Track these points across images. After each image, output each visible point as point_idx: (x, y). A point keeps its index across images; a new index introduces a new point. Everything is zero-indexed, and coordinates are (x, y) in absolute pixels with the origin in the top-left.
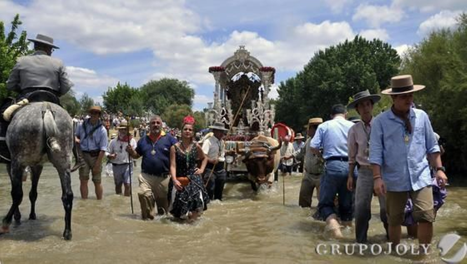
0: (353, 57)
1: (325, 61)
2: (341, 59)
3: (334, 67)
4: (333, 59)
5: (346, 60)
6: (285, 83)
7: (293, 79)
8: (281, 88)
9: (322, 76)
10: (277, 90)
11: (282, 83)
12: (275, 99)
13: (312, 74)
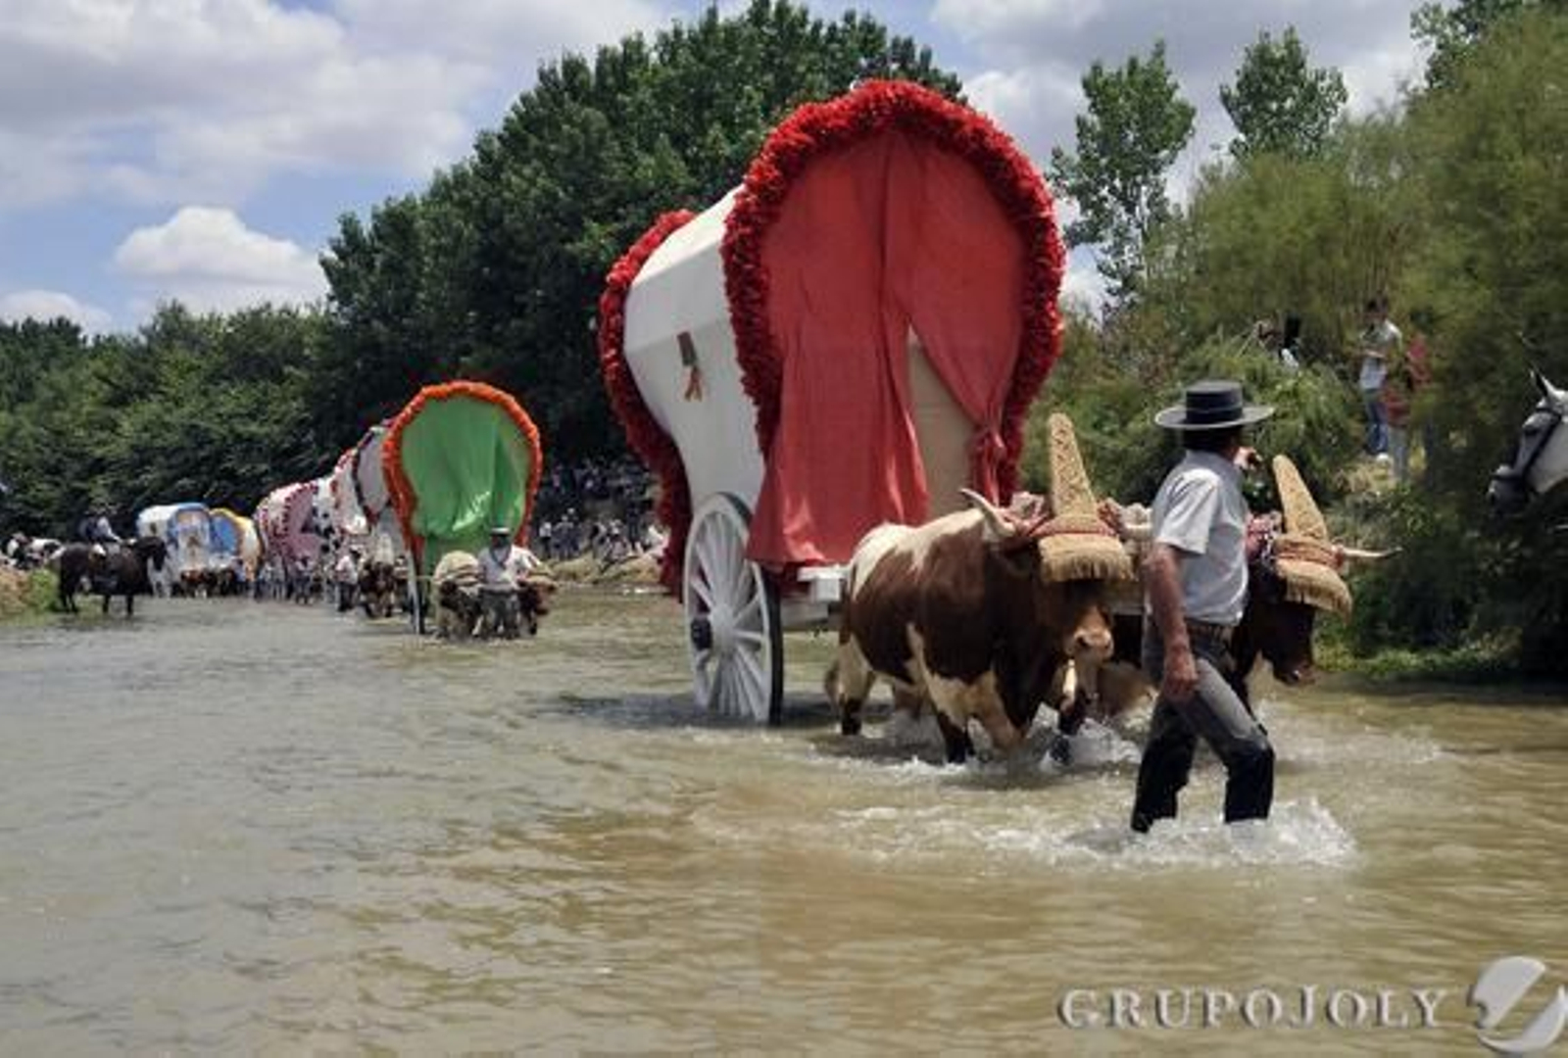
0: (750, 98)
1: (596, 116)
2: (683, 106)
3: (649, 149)
4: (640, 107)
5: (707, 114)
6: (366, 226)
7: (409, 203)
8: (342, 256)
9: (581, 193)
10: (324, 263)
11: (349, 227)
12: (305, 313)
13: (527, 182)
